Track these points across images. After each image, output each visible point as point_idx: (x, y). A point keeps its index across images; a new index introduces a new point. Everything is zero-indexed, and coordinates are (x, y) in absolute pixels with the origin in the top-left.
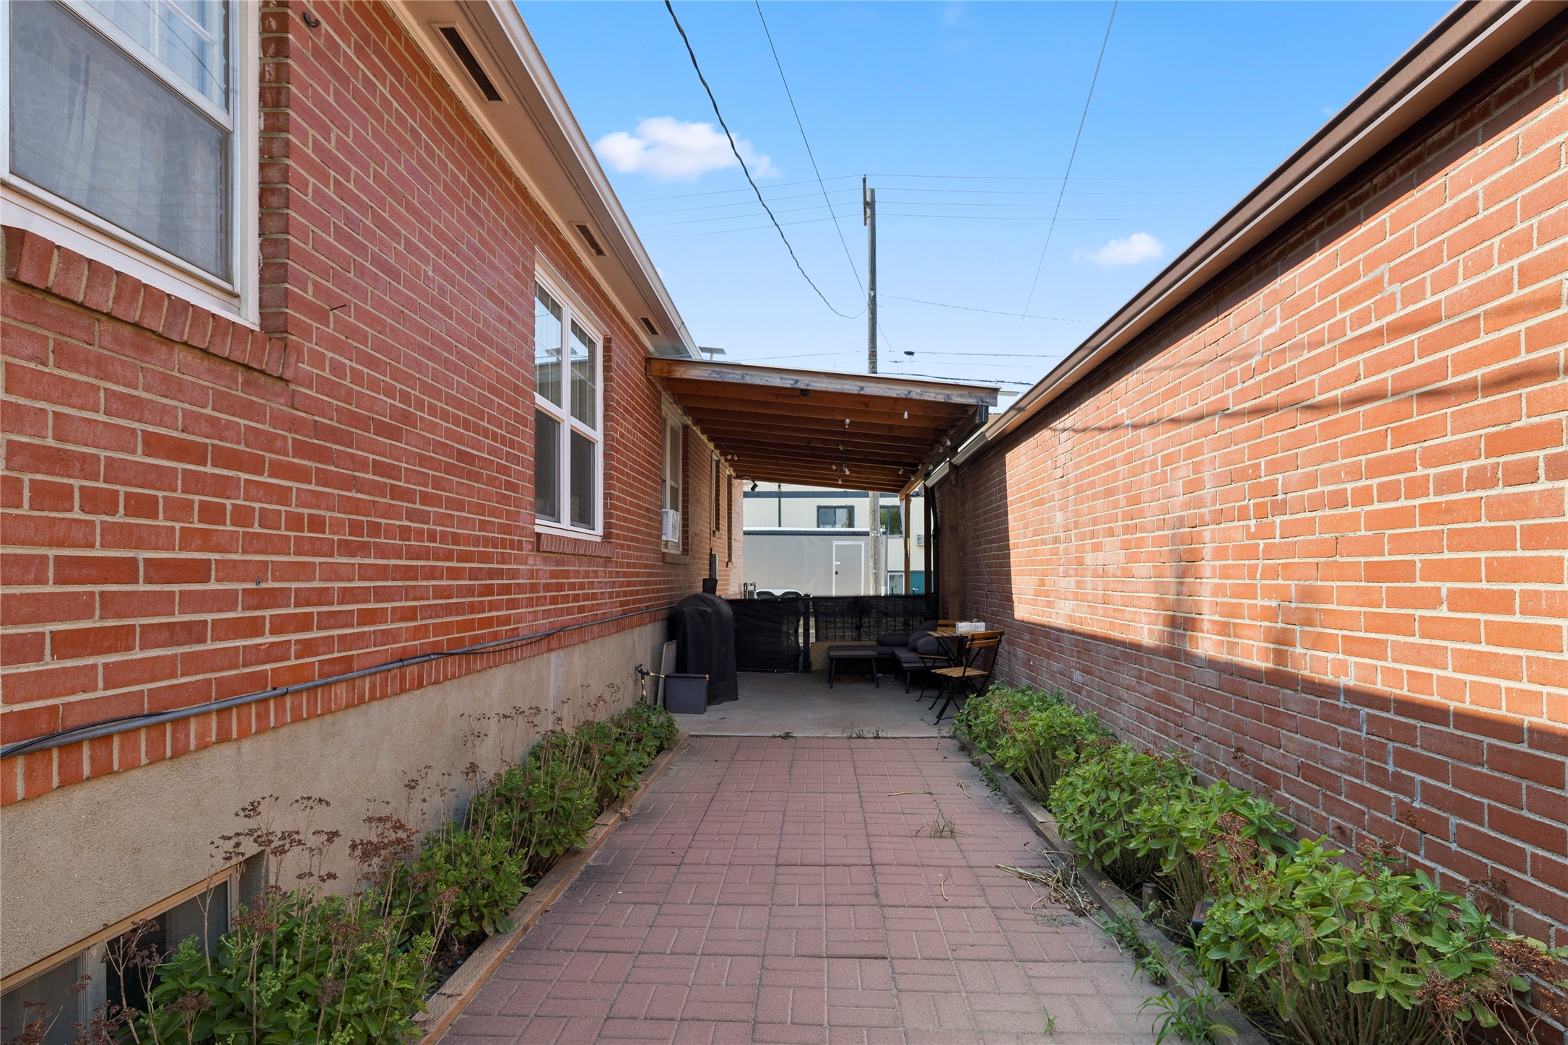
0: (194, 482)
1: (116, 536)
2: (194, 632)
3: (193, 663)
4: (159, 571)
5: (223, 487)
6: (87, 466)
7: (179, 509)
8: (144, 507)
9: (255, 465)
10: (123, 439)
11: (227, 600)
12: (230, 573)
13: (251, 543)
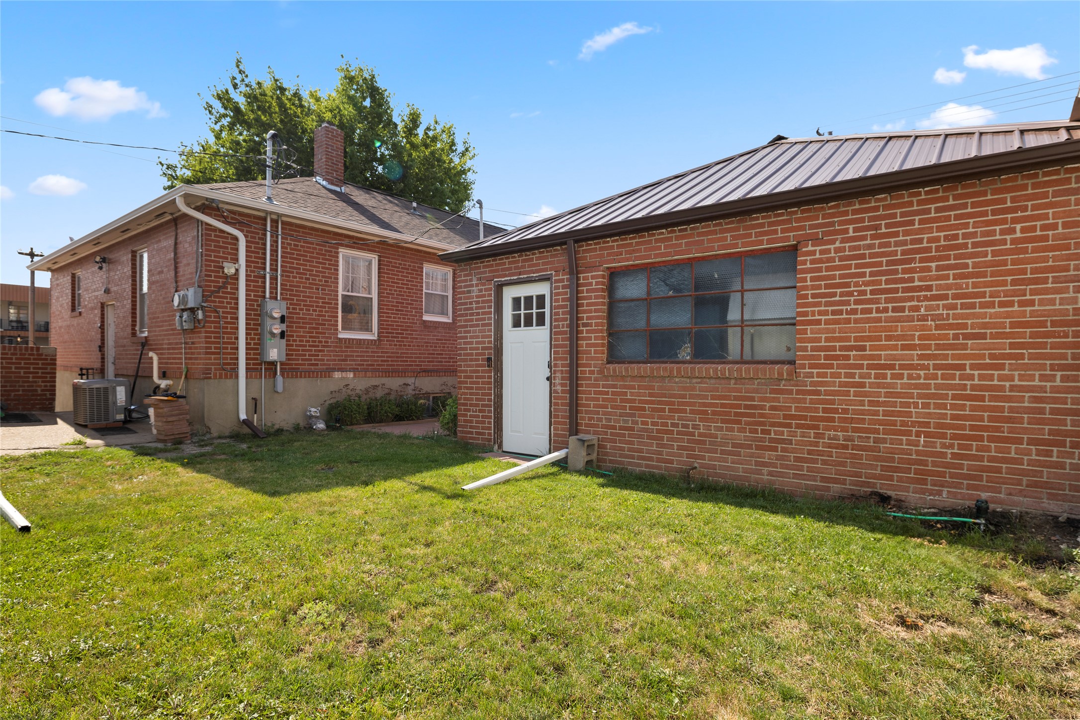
0: (442, 343)
1: (433, 350)
2: (442, 362)
3: (441, 366)
4: (437, 354)
5: (445, 344)
6: (430, 343)
7: (440, 347)
8: (436, 347)
9: (450, 340)
10: (434, 339)
11: (446, 358)
12: (446, 354)
13: (449, 351)
